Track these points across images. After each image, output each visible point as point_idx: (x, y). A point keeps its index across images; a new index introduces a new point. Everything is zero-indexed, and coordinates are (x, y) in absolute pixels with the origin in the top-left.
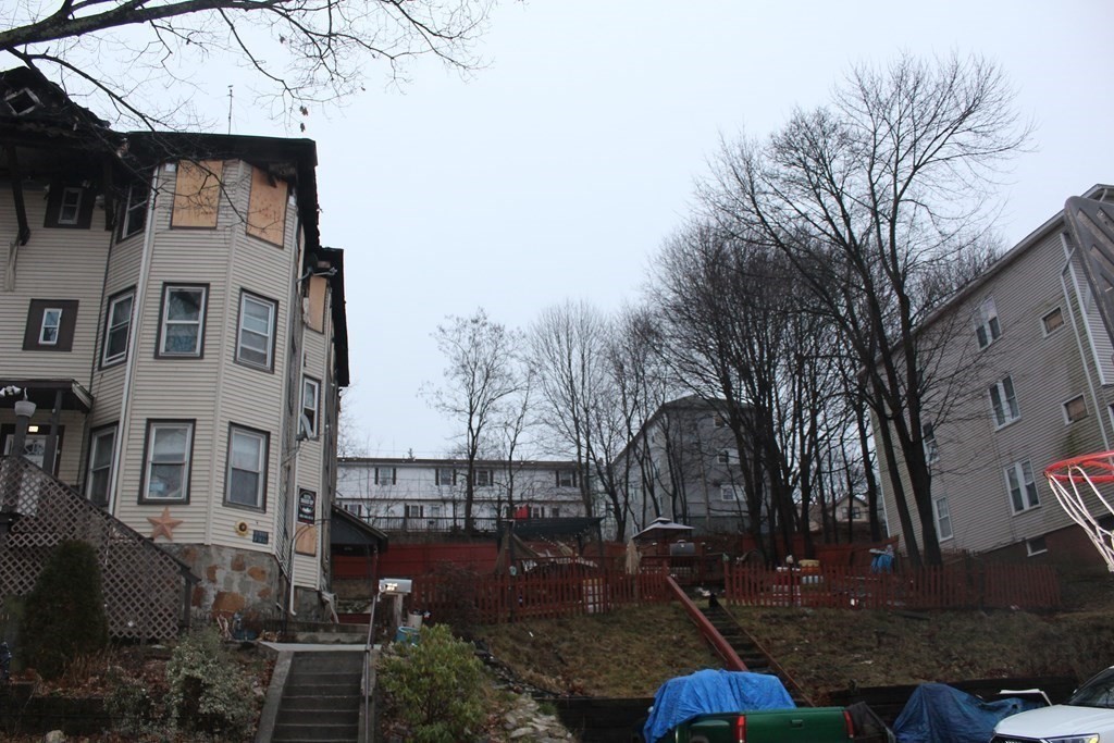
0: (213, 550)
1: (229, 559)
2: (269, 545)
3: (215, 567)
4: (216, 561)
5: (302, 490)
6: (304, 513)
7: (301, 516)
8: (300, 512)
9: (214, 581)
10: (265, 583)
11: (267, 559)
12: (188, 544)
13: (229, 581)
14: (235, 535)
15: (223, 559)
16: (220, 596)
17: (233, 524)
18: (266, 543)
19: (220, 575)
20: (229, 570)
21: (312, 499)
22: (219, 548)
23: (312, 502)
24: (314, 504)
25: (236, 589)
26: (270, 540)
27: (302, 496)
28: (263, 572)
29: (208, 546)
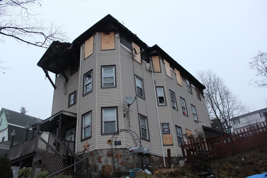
0: (99, 151)
1: (105, 153)
2: (122, 145)
3: (101, 157)
4: (101, 154)
5: (162, 124)
6: (165, 131)
7: (164, 132)
8: (163, 131)
9: (101, 162)
10: (122, 159)
11: (122, 150)
12: (92, 151)
13: (106, 161)
14: (107, 144)
15: (103, 153)
16: (103, 167)
17: (106, 141)
18: (121, 145)
19: (103, 159)
20: (106, 157)
21: (168, 126)
22: (101, 150)
23: (168, 127)
24: (169, 127)
25: (110, 163)
26: (122, 143)
27: (163, 126)
28: (121, 156)
29: (96, 150)
